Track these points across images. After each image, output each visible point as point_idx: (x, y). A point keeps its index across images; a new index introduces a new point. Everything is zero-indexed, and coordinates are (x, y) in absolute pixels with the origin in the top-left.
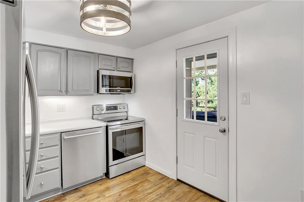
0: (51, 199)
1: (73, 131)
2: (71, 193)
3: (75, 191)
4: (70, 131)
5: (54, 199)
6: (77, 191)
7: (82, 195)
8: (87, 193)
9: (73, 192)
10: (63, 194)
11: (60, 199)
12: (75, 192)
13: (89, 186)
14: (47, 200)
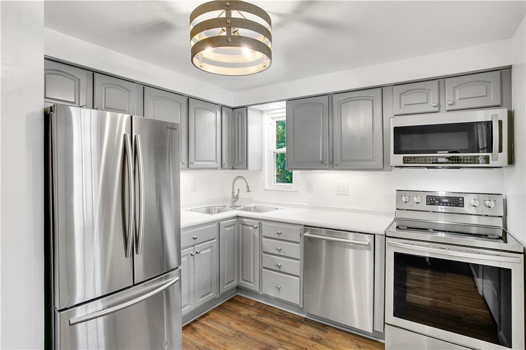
0: (290, 314)
1: (321, 228)
2: (314, 325)
3: (319, 327)
4: (316, 227)
5: (292, 318)
6: (322, 328)
7: (318, 338)
8: (327, 341)
9: (316, 326)
10: (306, 319)
11: (295, 322)
12: (317, 328)
13: (342, 335)
14: (286, 314)
